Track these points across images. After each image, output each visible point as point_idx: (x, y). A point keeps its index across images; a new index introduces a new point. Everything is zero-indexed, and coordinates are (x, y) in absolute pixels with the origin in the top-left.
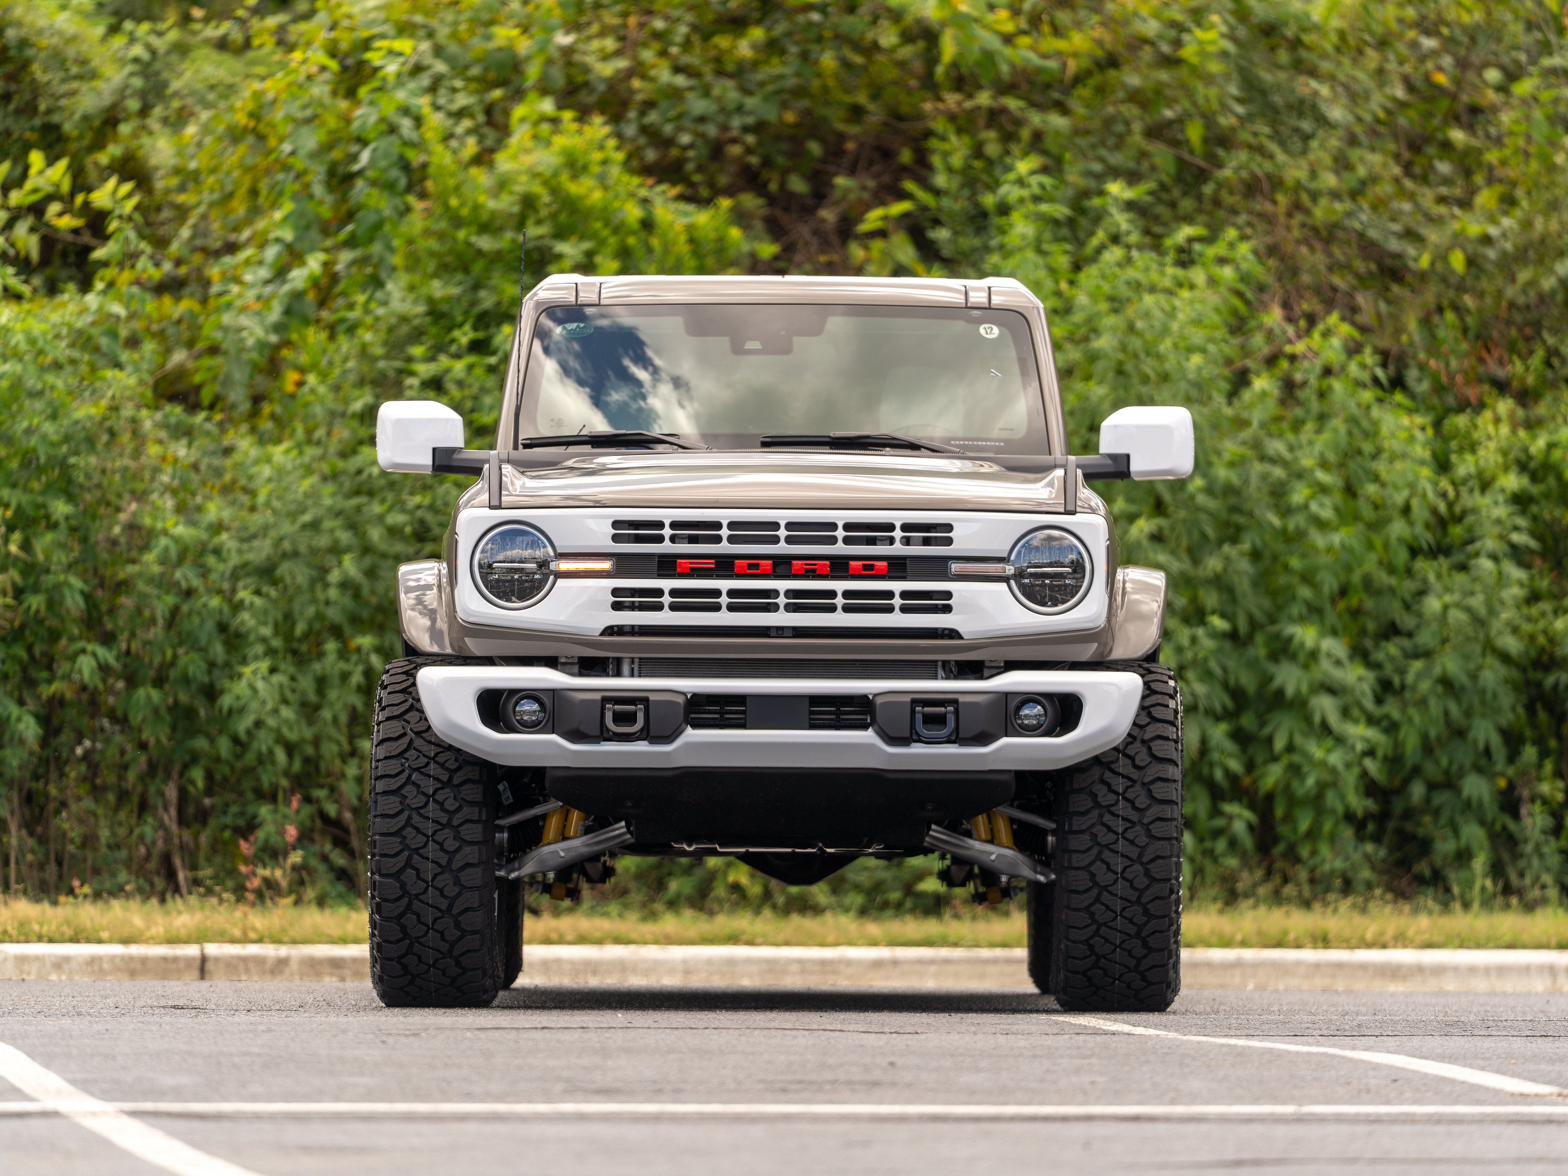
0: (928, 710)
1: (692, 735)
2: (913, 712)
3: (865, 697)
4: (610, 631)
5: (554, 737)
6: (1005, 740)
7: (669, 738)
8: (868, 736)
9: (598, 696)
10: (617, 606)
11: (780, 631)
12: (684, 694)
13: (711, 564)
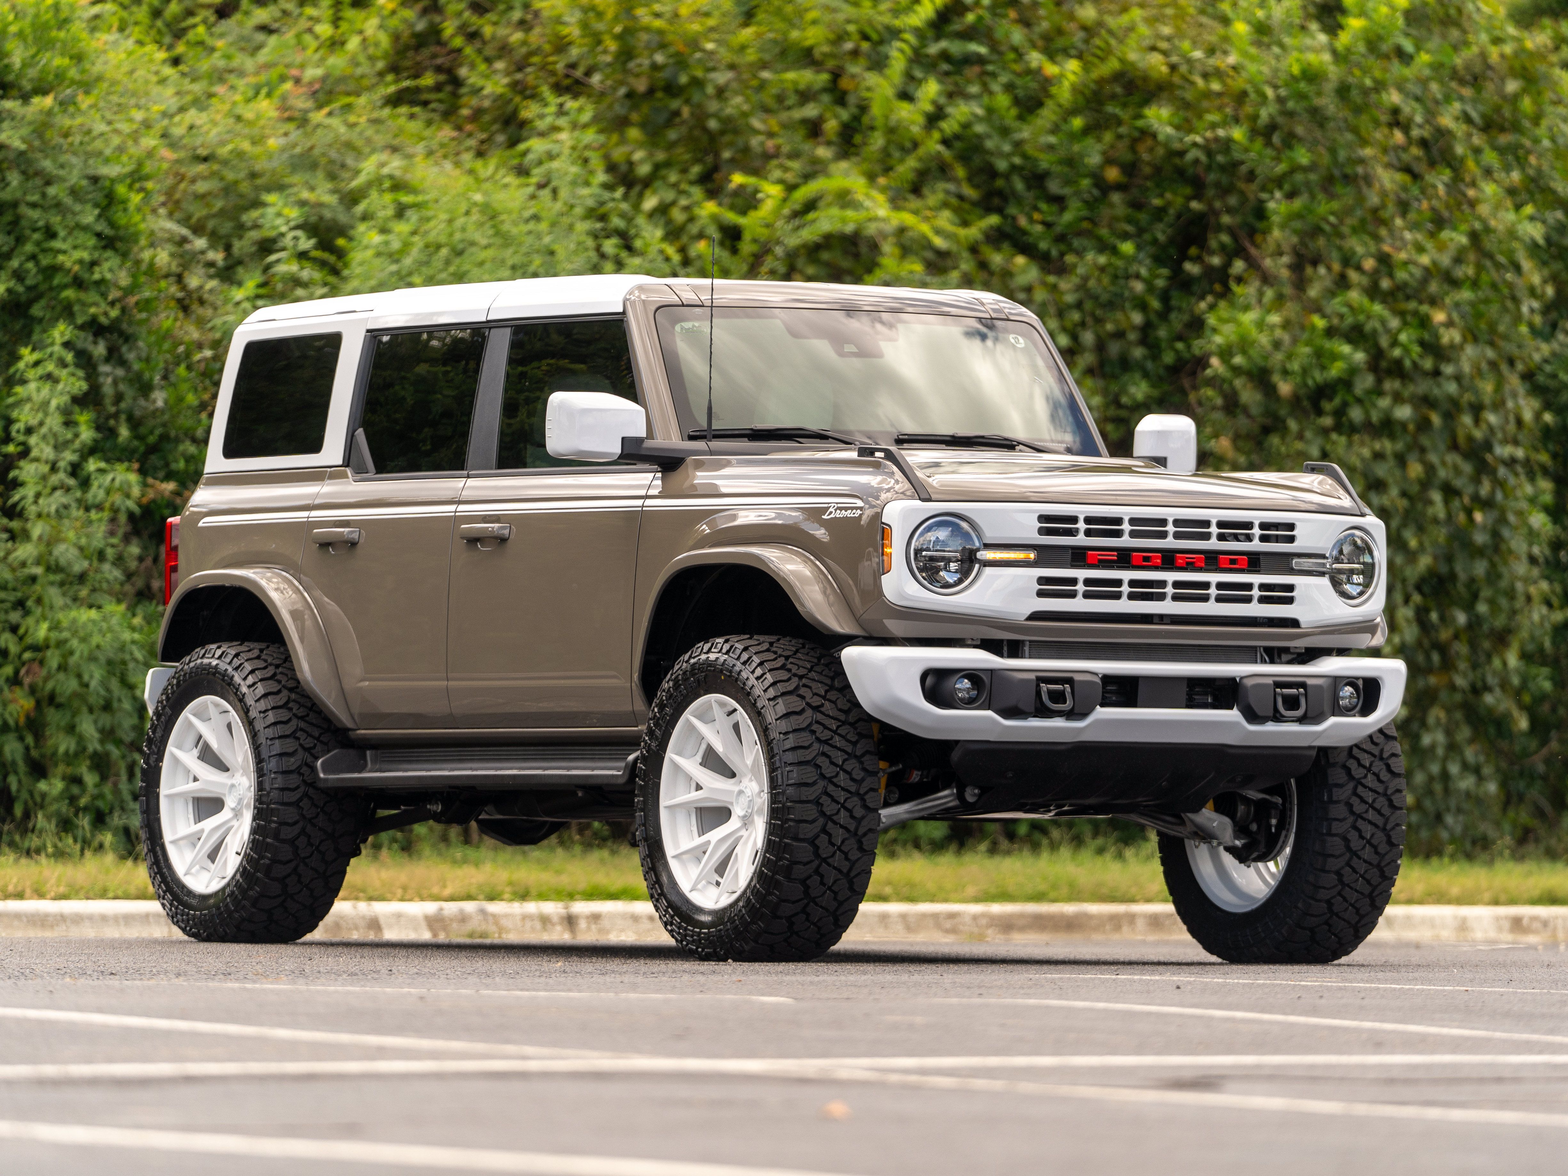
0: (1286, 691)
1: (1102, 713)
2: (1275, 693)
3: (1233, 679)
4: (1036, 616)
5: (990, 713)
6: (1333, 720)
7: (1083, 715)
8: (1233, 715)
9: (1032, 676)
10: (1041, 594)
11: (1162, 618)
12: (1096, 674)
13: (1113, 556)
